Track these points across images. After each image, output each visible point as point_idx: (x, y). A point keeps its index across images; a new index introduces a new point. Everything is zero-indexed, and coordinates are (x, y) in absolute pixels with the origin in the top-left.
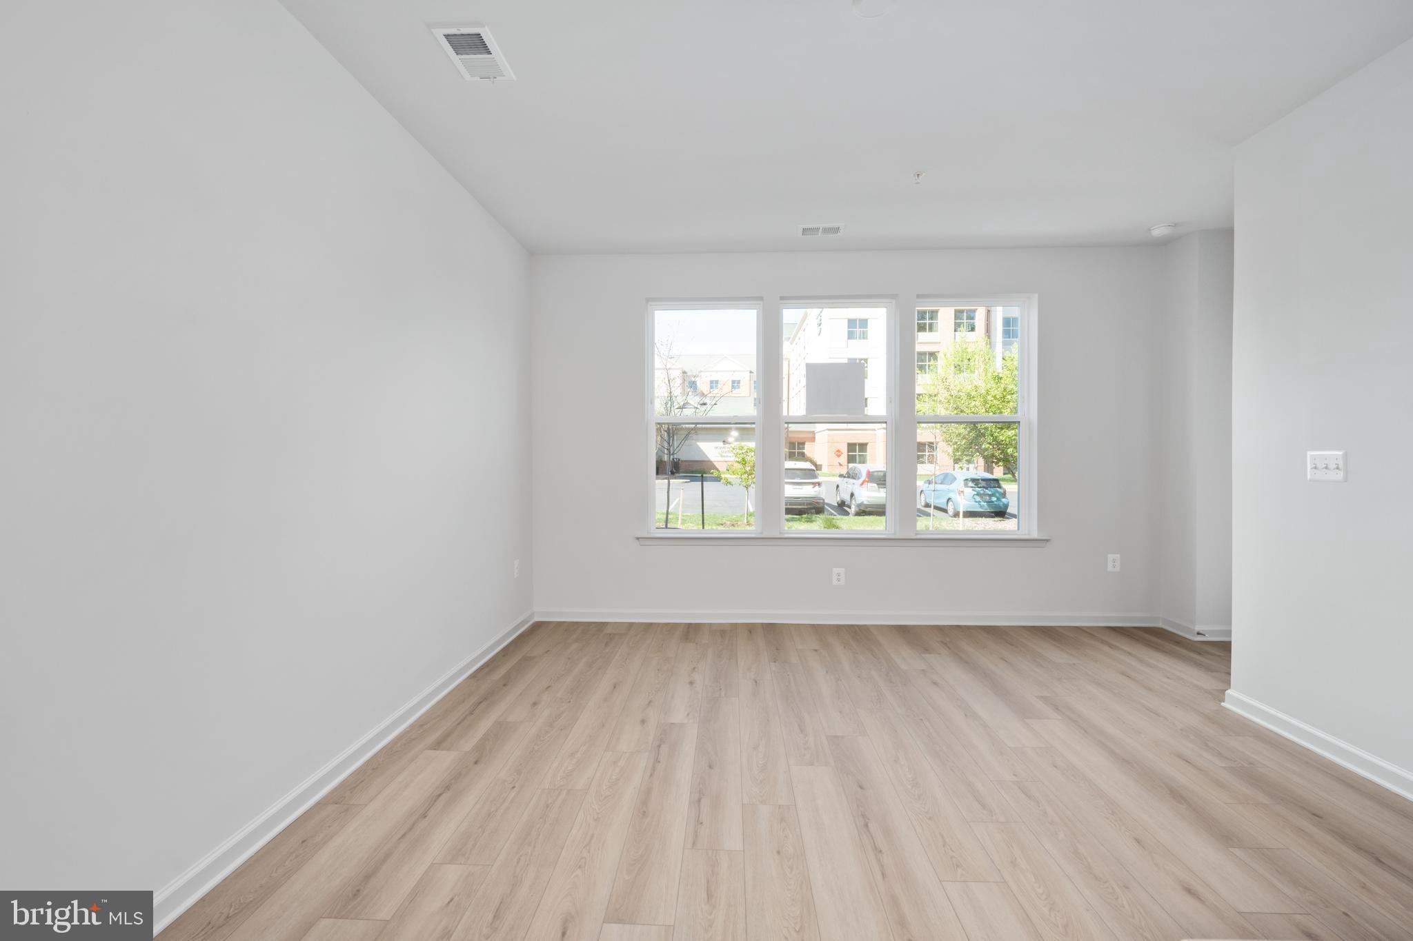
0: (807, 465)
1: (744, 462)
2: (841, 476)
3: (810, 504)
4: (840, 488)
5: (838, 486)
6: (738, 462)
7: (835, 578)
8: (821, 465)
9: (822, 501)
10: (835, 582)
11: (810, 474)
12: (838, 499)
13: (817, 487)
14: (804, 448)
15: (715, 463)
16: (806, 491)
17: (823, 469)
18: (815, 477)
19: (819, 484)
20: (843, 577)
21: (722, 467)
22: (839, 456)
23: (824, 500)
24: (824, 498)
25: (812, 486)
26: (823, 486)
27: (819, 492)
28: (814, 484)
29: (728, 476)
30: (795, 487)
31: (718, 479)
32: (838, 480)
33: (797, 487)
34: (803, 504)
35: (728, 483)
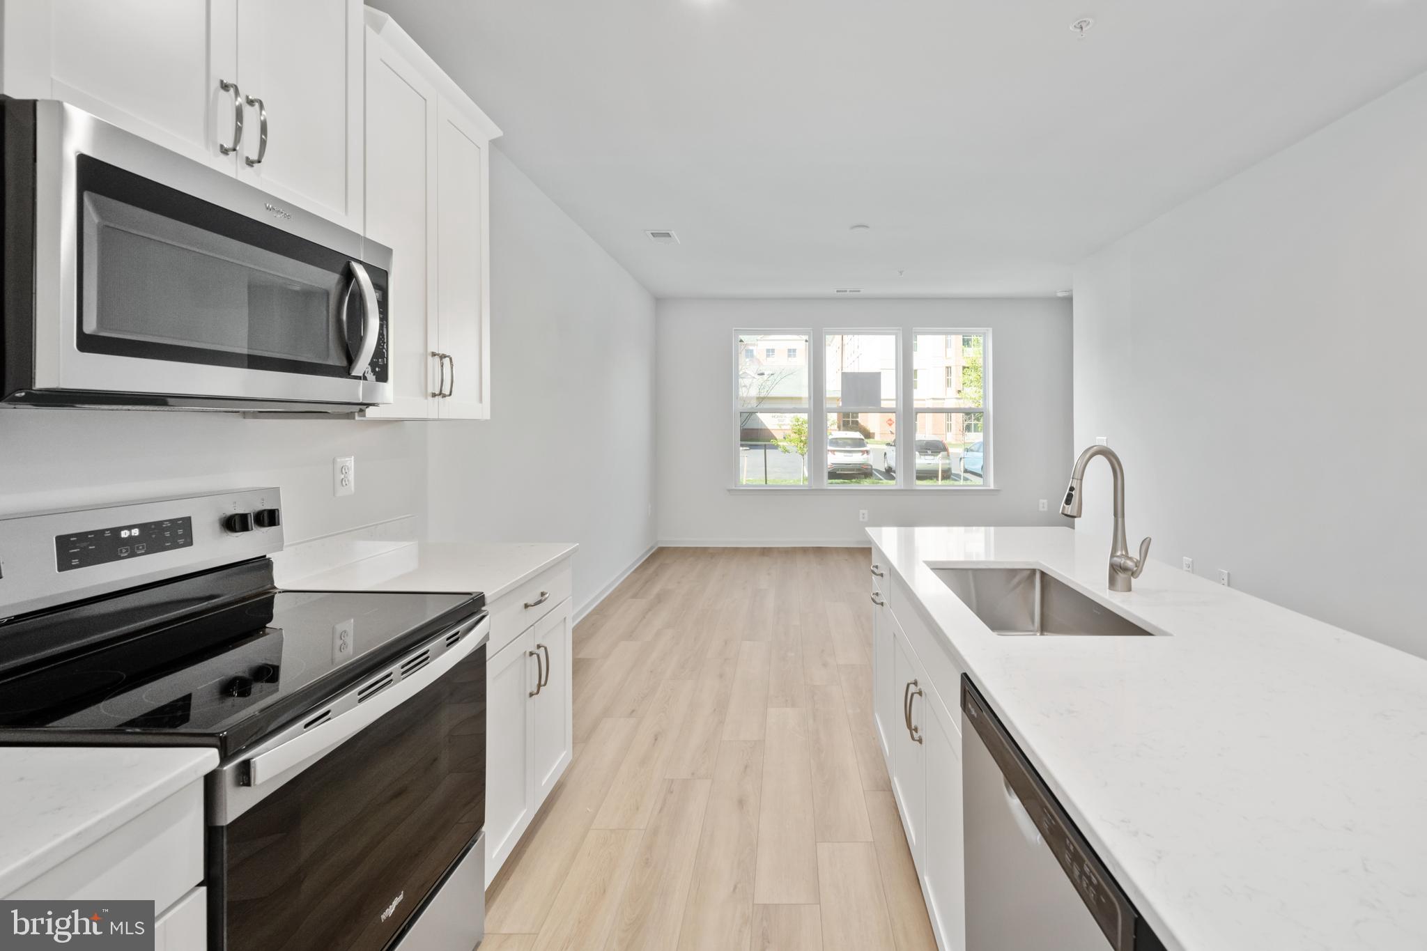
0: (857, 435)
1: (799, 432)
2: (888, 444)
3: (859, 470)
4: (887, 455)
5: (885, 454)
6: (795, 433)
7: (861, 516)
8: (874, 434)
9: (870, 467)
10: (861, 520)
11: (858, 443)
12: (886, 466)
13: (866, 454)
14: (857, 417)
15: (772, 432)
16: (856, 458)
17: (876, 438)
18: (864, 445)
19: (867, 452)
20: (866, 516)
21: (779, 435)
22: (890, 425)
23: (871, 466)
24: (872, 464)
25: (861, 454)
26: (871, 454)
27: (868, 459)
28: (863, 452)
29: (785, 444)
30: (846, 454)
31: (775, 447)
32: (885, 447)
33: (848, 454)
34: (853, 470)
35: (786, 451)
